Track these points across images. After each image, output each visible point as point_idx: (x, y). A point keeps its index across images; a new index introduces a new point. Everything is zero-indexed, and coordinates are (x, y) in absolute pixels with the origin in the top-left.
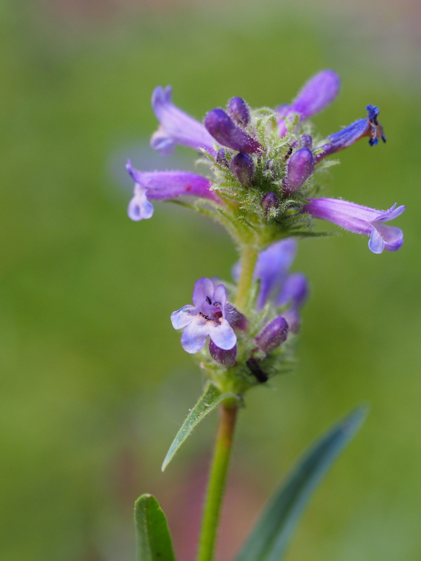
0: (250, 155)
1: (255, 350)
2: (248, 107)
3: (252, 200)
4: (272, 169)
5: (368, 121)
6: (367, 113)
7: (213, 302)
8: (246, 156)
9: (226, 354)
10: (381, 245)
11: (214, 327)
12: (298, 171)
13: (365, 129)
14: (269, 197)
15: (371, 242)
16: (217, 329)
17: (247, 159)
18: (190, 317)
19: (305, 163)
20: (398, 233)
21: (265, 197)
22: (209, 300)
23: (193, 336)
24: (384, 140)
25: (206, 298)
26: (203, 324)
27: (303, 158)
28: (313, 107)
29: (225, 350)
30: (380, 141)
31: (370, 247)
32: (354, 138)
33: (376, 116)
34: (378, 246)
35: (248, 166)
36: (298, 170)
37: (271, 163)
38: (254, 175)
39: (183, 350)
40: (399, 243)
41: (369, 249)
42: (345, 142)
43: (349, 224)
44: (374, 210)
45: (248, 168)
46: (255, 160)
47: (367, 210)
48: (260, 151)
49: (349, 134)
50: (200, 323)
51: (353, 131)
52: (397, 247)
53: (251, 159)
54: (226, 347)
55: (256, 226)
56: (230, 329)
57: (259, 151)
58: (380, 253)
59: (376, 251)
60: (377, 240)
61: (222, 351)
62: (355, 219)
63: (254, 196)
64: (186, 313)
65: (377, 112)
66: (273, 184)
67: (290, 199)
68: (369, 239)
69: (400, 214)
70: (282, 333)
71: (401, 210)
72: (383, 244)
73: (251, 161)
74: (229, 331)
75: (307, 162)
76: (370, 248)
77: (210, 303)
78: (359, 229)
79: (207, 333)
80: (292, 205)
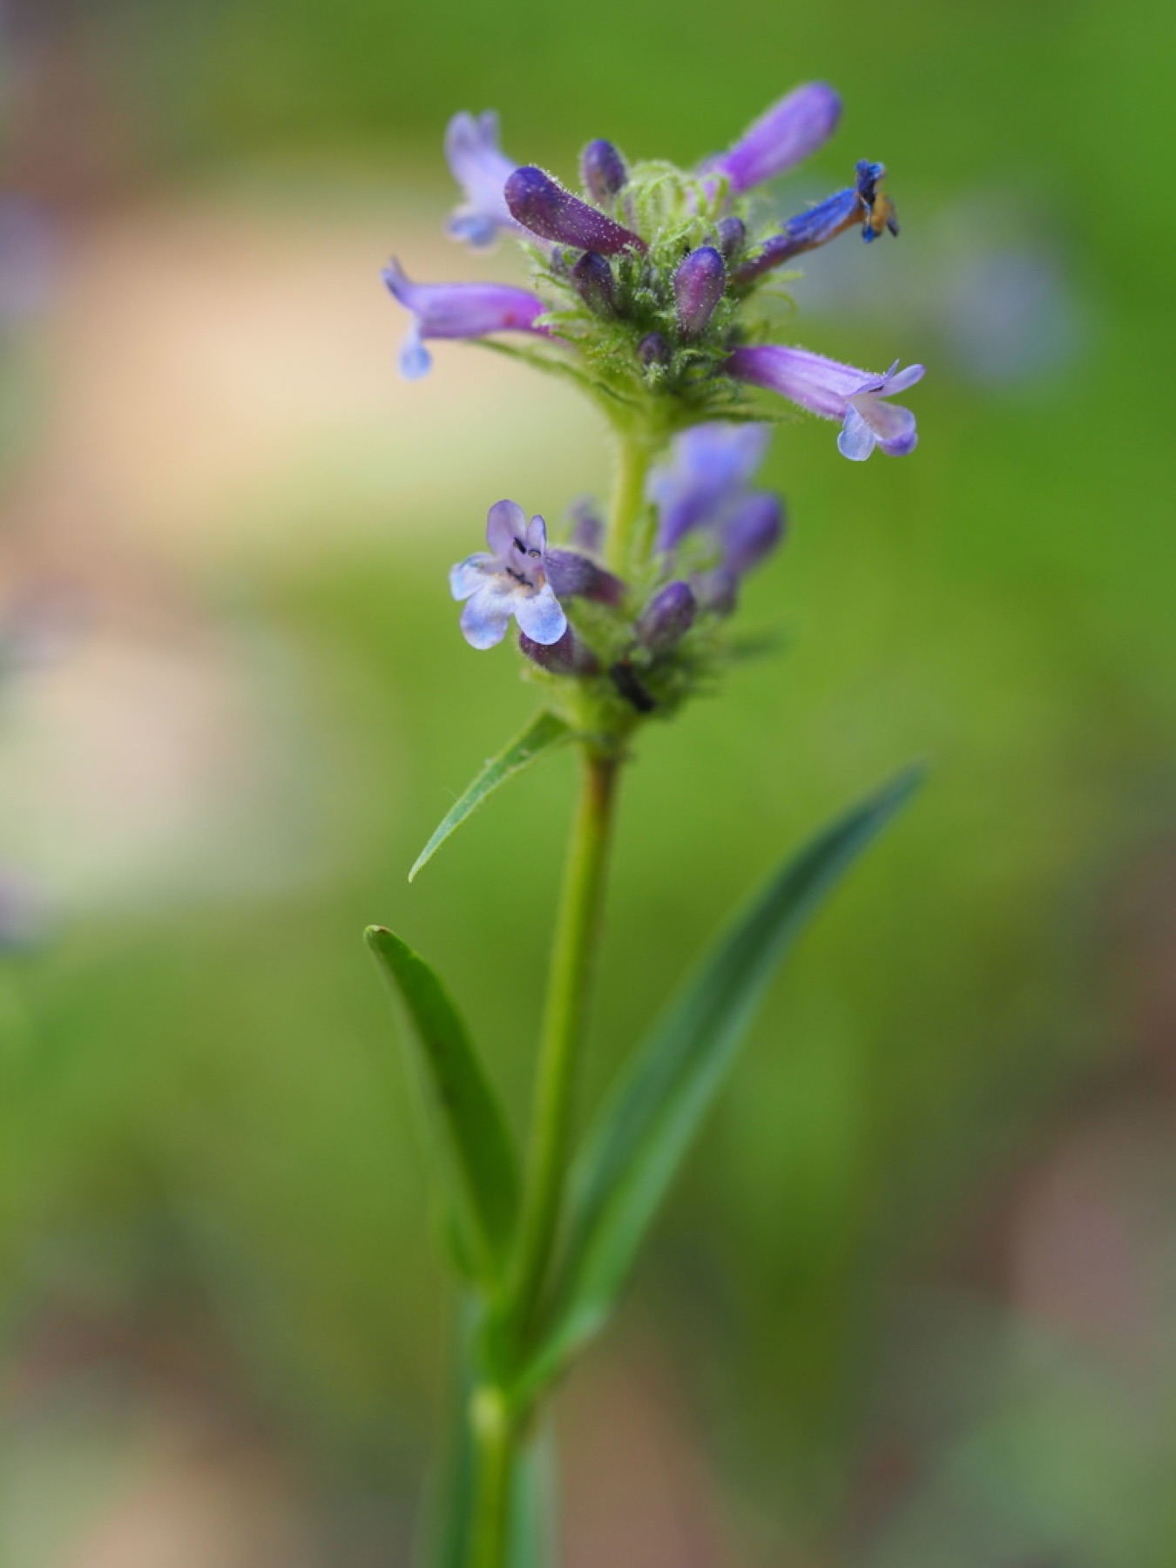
0: (605, 257)
1: (632, 645)
2: (624, 160)
3: (613, 348)
4: (657, 289)
5: (857, 193)
6: (855, 178)
7: (528, 548)
8: (598, 260)
9: (547, 653)
10: (867, 444)
11: (524, 599)
12: (693, 294)
13: (850, 208)
14: (648, 343)
15: (843, 438)
16: (530, 602)
17: (599, 266)
18: (480, 577)
19: (704, 277)
20: (907, 419)
21: (642, 342)
22: (520, 545)
23: (484, 615)
24: (894, 232)
25: (513, 541)
26: (504, 591)
27: (702, 268)
28: (771, 159)
29: (544, 646)
30: (886, 232)
31: (842, 448)
32: (833, 225)
33: (873, 183)
34: (858, 446)
35: (599, 280)
36: (692, 291)
37: (655, 275)
38: (617, 299)
39: (465, 641)
40: (906, 439)
41: (838, 450)
42: (816, 233)
43: (810, 400)
44: (860, 372)
45: (599, 284)
46: (615, 268)
47: (846, 372)
48: (629, 251)
49: (822, 218)
50: (499, 590)
51: (832, 212)
52: (902, 446)
53: (608, 265)
54: (545, 639)
55: (631, 397)
56: (555, 604)
57: (626, 251)
58: (863, 459)
59: (855, 454)
60: (856, 434)
61: (539, 645)
62: (820, 389)
63: (620, 340)
64: (474, 569)
65: (876, 175)
66: (655, 317)
67: (690, 347)
68: (839, 432)
69: (916, 381)
70: (680, 614)
71: (914, 375)
72: (871, 441)
73: (608, 270)
74: (554, 606)
75: (708, 275)
76: (841, 450)
77: (523, 550)
78: (829, 411)
79: (511, 611)
80: (693, 361)
